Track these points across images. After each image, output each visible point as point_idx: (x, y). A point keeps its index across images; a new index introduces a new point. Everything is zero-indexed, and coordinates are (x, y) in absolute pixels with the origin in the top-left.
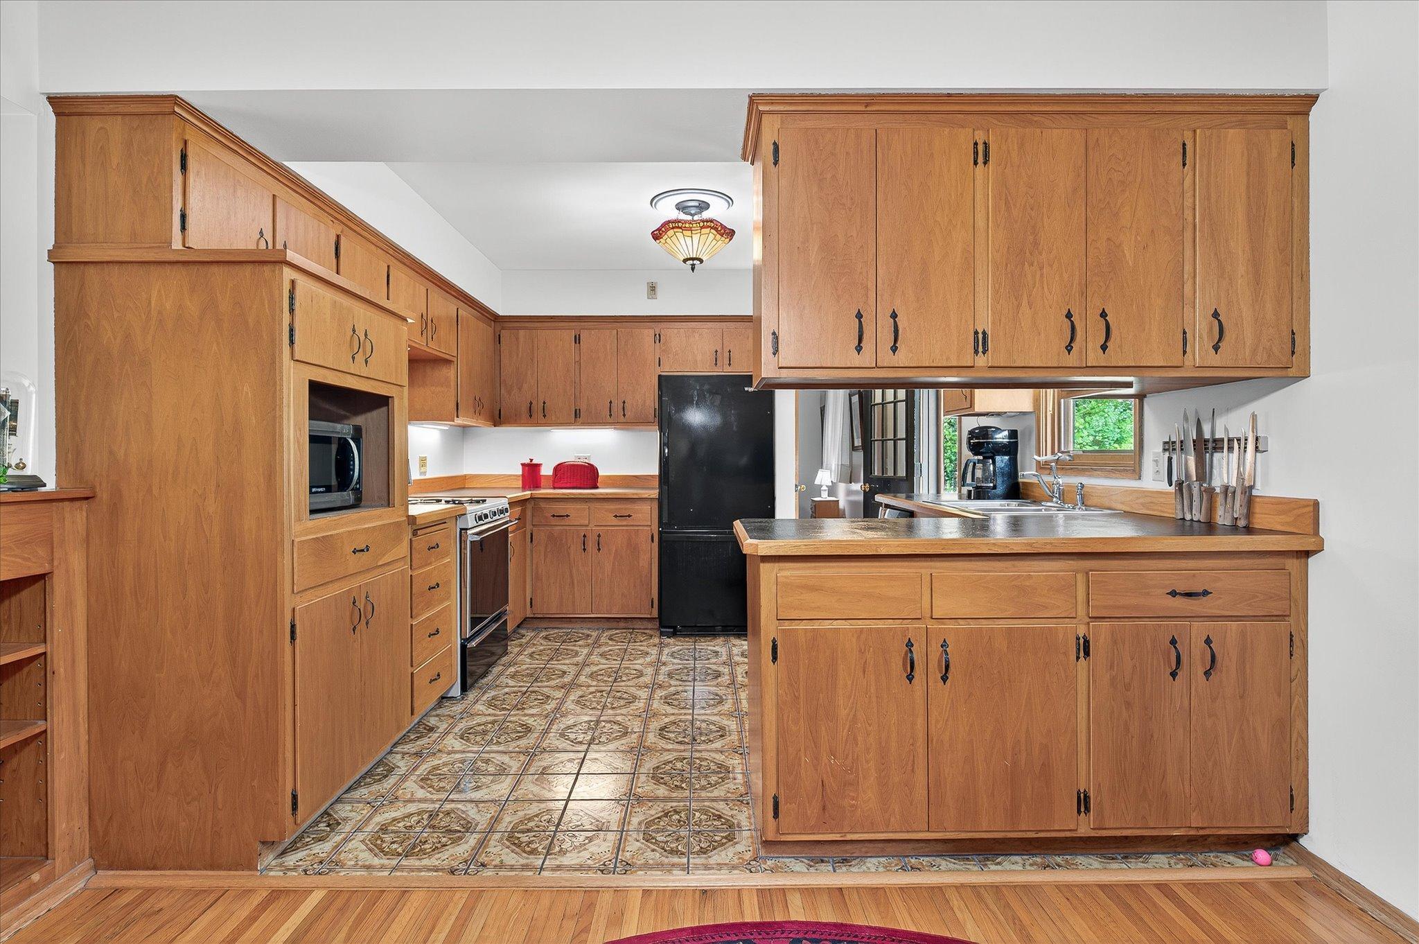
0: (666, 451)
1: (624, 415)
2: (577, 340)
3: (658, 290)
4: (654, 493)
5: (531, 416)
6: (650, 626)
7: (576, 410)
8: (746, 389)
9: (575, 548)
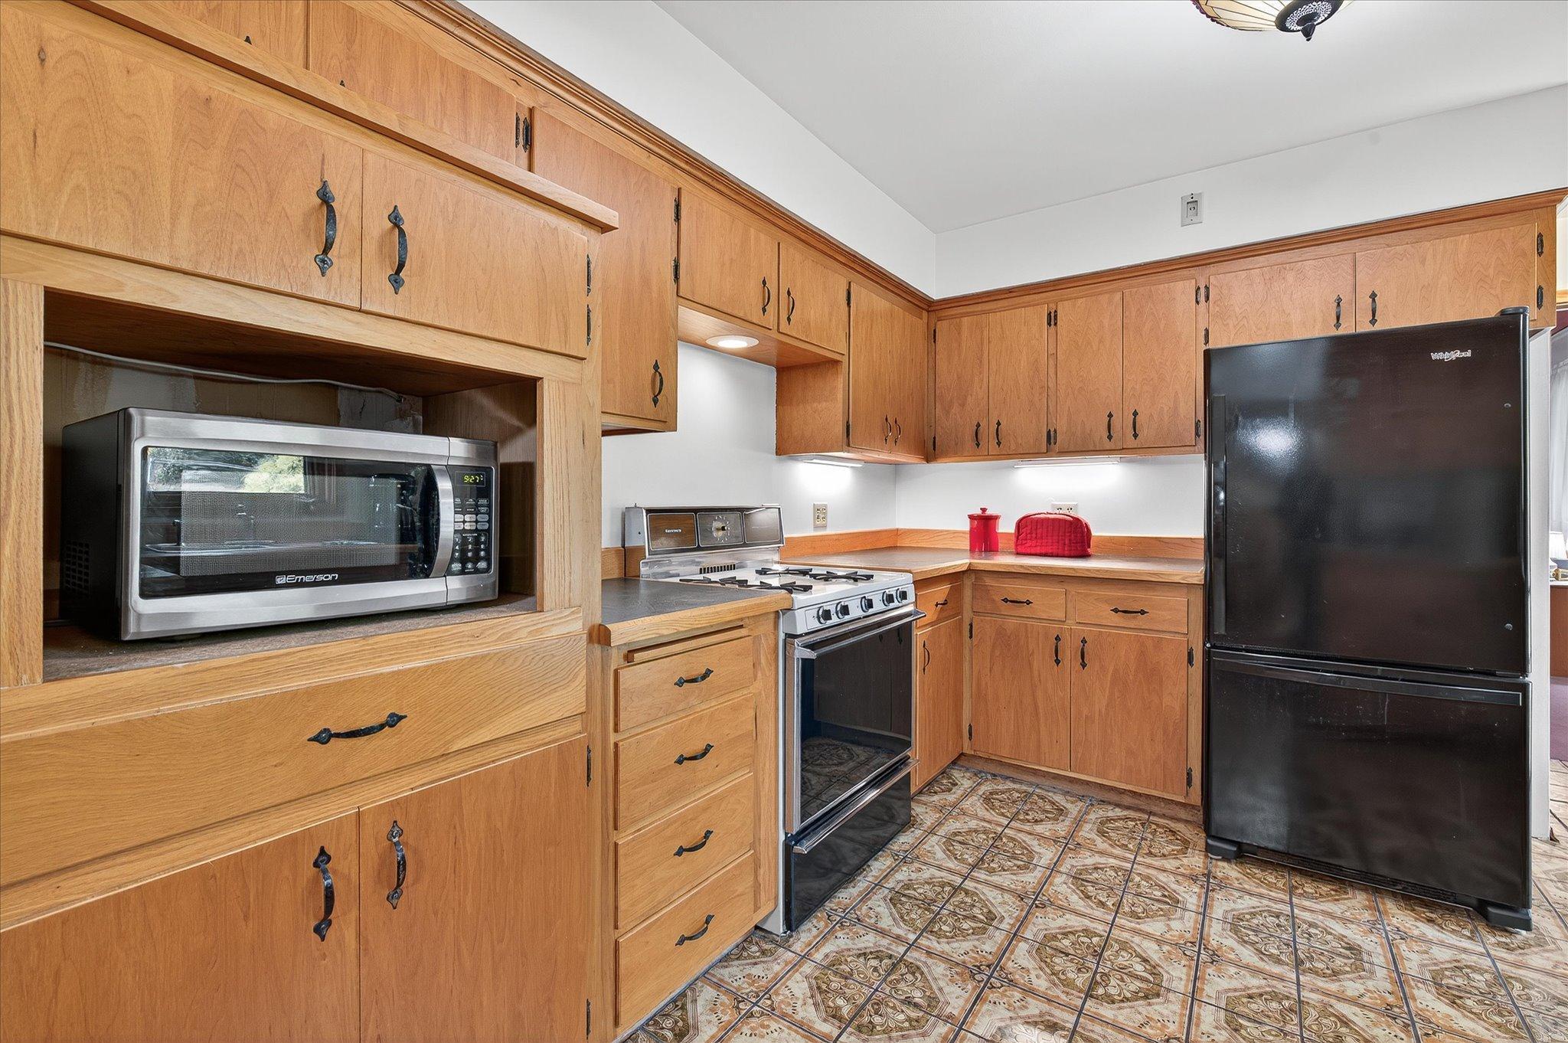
0: (1222, 496)
1: (1136, 436)
2: (1052, 319)
3: (1205, 206)
4: (1195, 572)
5: (978, 445)
6: (1183, 814)
7: (1049, 432)
8: (1435, 356)
9: (1041, 660)
